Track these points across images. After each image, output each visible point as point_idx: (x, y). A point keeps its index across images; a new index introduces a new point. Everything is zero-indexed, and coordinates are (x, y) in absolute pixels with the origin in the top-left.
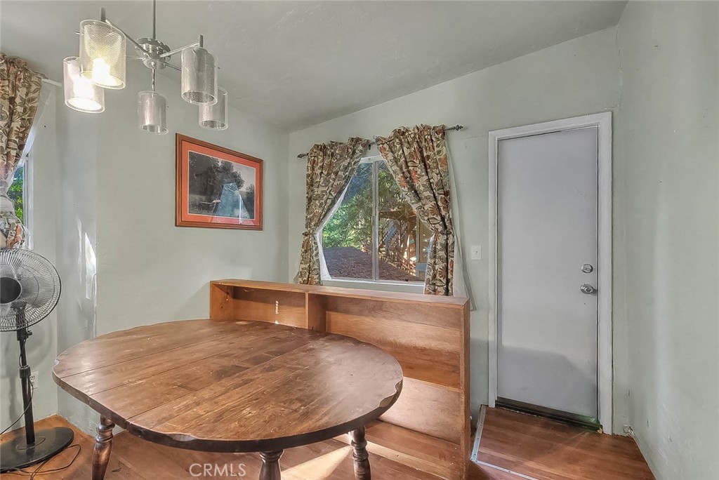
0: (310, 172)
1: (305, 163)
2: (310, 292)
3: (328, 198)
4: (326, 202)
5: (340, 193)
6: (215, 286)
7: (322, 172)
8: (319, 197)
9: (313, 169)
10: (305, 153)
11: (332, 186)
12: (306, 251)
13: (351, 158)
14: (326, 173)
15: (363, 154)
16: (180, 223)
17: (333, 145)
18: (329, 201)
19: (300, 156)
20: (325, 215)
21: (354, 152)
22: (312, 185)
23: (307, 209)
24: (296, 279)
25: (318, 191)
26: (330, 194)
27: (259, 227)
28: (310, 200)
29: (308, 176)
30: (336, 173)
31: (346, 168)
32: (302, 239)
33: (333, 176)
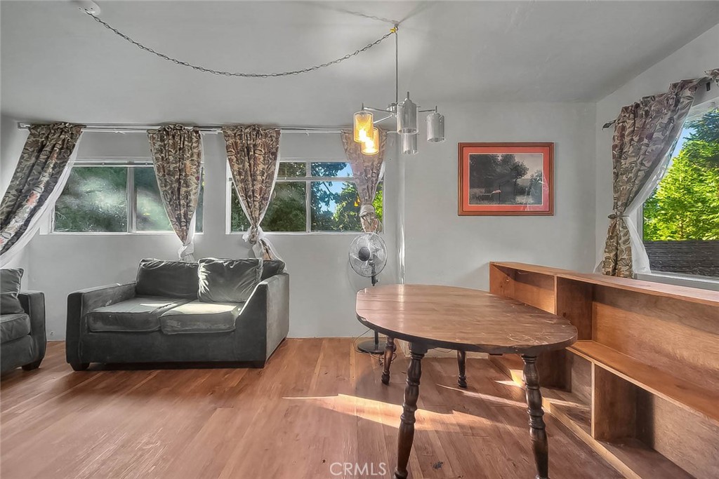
0: (617, 142)
1: (612, 132)
2: (559, 276)
3: (639, 170)
4: (636, 176)
6: (495, 267)
7: (632, 140)
8: (627, 171)
9: (622, 136)
10: (612, 120)
11: (645, 154)
12: (611, 238)
13: (673, 111)
14: (638, 138)
15: (692, 100)
16: (463, 213)
17: (646, 101)
18: (641, 174)
19: (606, 126)
20: (637, 192)
21: (678, 102)
22: (620, 157)
23: (615, 187)
24: (598, 269)
25: (625, 163)
26: (642, 164)
27: (550, 212)
28: (617, 175)
29: (614, 147)
30: (650, 137)
31: (666, 127)
32: (609, 222)
33: (646, 141)
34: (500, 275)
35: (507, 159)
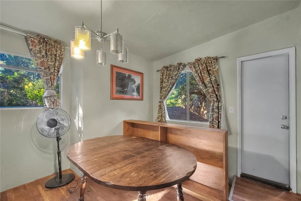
0: (161, 77)
1: (159, 74)
2: (161, 126)
3: (169, 88)
4: (168, 89)
5: (173, 85)
6: (125, 122)
7: (166, 77)
8: (165, 87)
9: (163, 76)
10: (160, 69)
11: (170, 83)
12: (160, 109)
13: (178, 71)
14: (168, 77)
15: (183, 69)
16: (113, 98)
17: (171, 66)
18: (169, 89)
19: (158, 71)
20: (167, 94)
21: (179, 69)
22: (162, 82)
23: (160, 92)
24: (156, 120)
25: (164, 85)
26: (169, 86)
27: (142, 99)
28: (161, 88)
29: (161, 79)
30: (172, 78)
31: (176, 75)
32: (159, 104)
33: (170, 79)
34: (127, 125)
35: (129, 76)
